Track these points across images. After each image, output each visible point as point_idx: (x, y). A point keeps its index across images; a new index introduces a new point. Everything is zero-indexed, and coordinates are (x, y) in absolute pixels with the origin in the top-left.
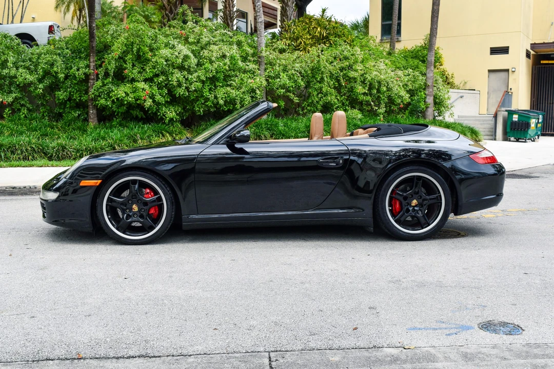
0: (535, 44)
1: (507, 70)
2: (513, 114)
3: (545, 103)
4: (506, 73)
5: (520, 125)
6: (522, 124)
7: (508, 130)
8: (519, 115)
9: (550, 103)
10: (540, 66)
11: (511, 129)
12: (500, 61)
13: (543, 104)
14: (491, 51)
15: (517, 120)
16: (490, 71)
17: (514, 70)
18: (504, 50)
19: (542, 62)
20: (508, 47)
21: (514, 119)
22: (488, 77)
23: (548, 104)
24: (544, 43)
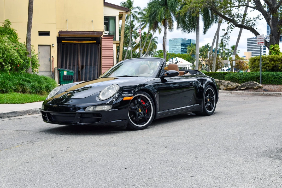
0: (61, 31)
1: (50, 46)
2: (64, 71)
3: (65, 65)
4: (49, 47)
5: (69, 77)
6: (70, 76)
7: (62, 80)
8: (67, 71)
9: (68, 65)
10: (62, 44)
11: (63, 80)
12: (44, 40)
13: (64, 65)
14: (39, 33)
15: (66, 74)
16: (39, 45)
17: (53, 45)
18: (47, 34)
19: (62, 42)
20: (50, 32)
21: (64, 74)
22: (38, 49)
23: (67, 65)
24: (66, 31)
